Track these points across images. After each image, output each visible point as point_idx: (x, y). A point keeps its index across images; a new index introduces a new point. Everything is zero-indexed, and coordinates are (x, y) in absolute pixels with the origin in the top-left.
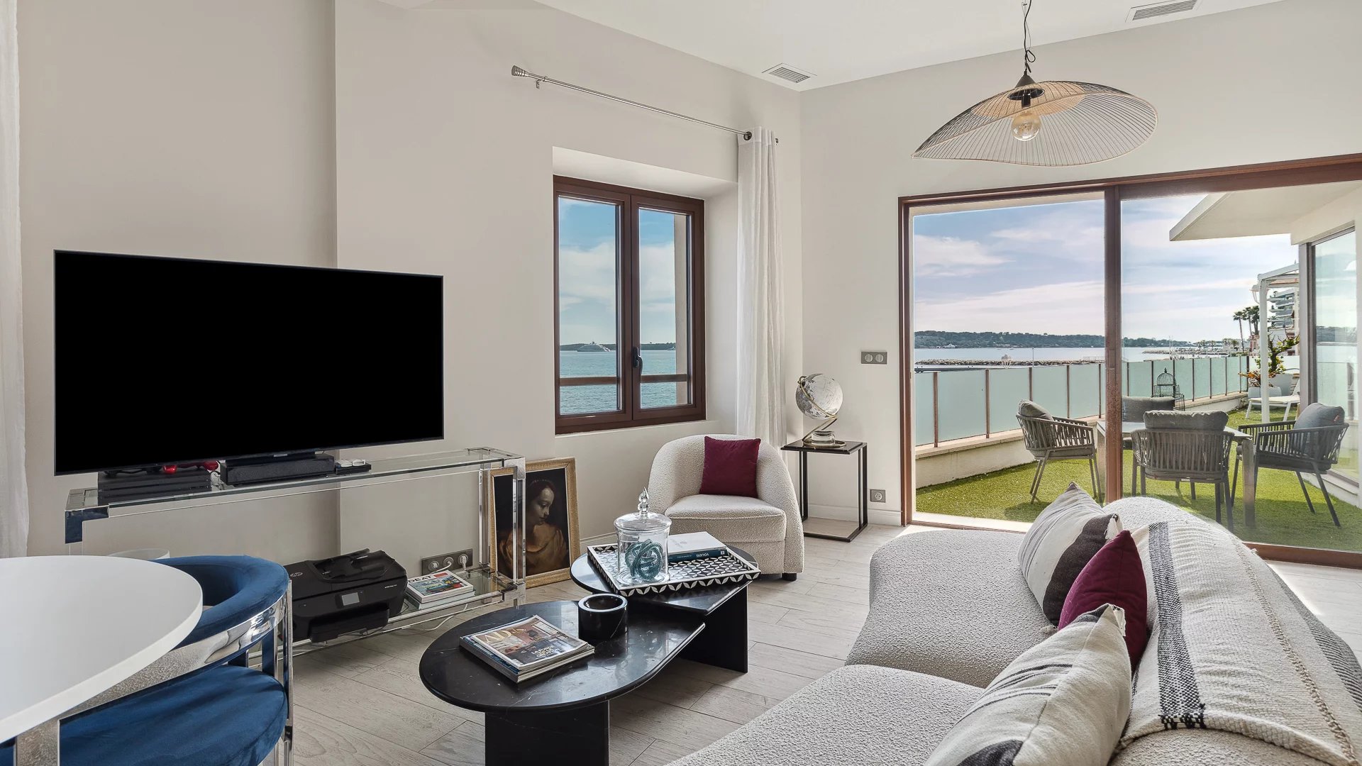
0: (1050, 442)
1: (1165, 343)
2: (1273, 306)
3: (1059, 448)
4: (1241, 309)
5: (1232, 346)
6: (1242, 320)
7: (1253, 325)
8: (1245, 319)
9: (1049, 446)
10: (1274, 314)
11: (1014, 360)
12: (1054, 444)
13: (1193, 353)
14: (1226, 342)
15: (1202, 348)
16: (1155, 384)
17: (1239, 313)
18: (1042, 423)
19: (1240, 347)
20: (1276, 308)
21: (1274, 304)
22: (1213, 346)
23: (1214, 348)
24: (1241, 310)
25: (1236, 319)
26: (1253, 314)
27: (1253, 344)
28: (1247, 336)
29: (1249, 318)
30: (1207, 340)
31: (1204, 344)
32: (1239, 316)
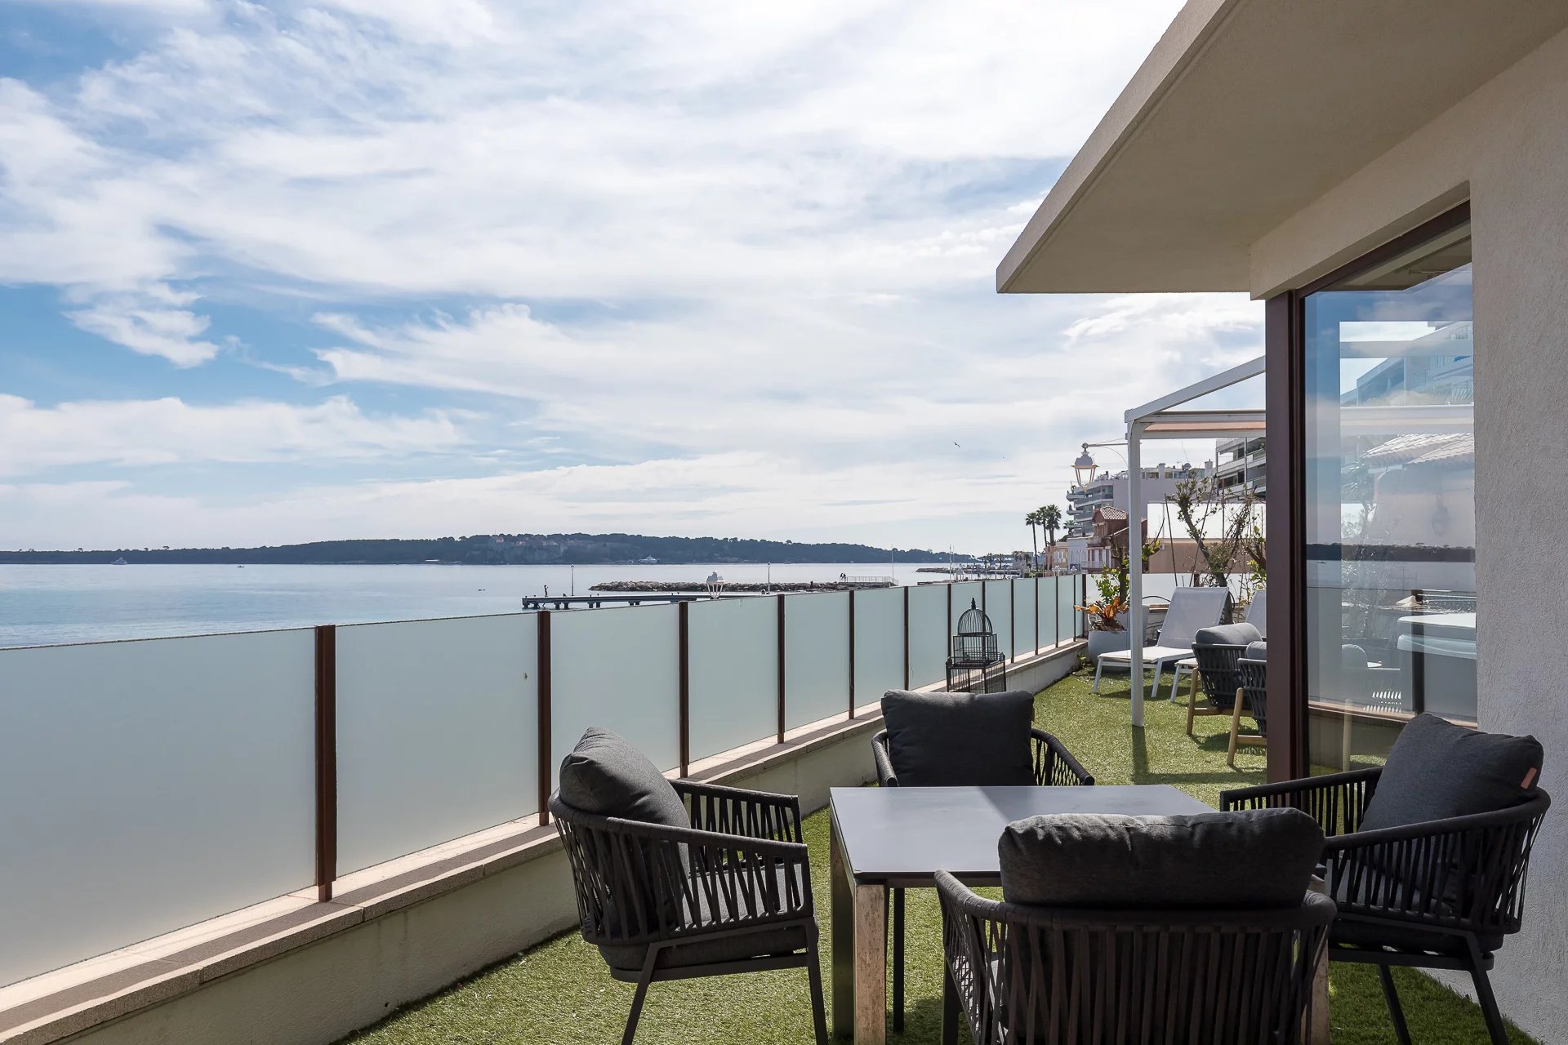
0: (661, 911)
1: (944, 557)
2: (1070, 506)
3: (690, 932)
4: (1035, 509)
5: (1024, 562)
6: (1035, 525)
7: (1048, 532)
8: (1039, 524)
9: (653, 926)
10: (1072, 518)
11: (725, 581)
12: (676, 917)
13: (978, 571)
14: (1016, 556)
15: (989, 564)
16: (954, 633)
17: (1032, 516)
18: (628, 834)
19: (1032, 562)
20: (1074, 509)
21: (1072, 503)
22: (1001, 562)
23: (1003, 564)
24: (1034, 511)
25: (1028, 523)
26: (1047, 517)
27: (1049, 558)
28: (1041, 548)
29: (1044, 523)
30: (994, 553)
31: (989, 558)
32: (1032, 519)
